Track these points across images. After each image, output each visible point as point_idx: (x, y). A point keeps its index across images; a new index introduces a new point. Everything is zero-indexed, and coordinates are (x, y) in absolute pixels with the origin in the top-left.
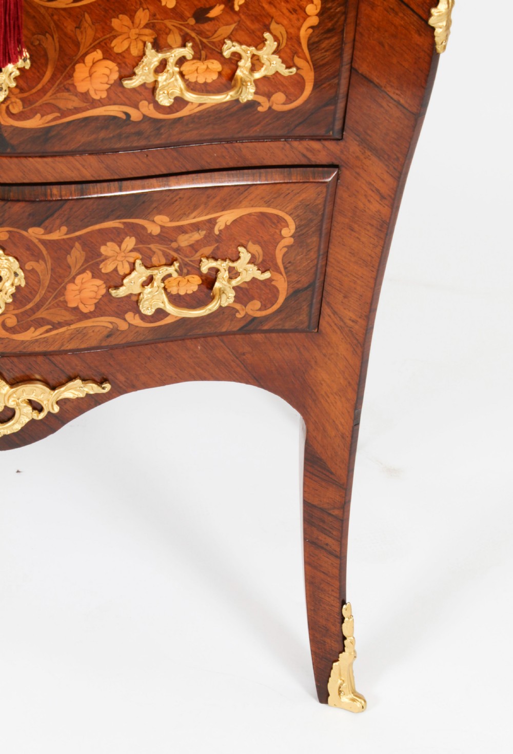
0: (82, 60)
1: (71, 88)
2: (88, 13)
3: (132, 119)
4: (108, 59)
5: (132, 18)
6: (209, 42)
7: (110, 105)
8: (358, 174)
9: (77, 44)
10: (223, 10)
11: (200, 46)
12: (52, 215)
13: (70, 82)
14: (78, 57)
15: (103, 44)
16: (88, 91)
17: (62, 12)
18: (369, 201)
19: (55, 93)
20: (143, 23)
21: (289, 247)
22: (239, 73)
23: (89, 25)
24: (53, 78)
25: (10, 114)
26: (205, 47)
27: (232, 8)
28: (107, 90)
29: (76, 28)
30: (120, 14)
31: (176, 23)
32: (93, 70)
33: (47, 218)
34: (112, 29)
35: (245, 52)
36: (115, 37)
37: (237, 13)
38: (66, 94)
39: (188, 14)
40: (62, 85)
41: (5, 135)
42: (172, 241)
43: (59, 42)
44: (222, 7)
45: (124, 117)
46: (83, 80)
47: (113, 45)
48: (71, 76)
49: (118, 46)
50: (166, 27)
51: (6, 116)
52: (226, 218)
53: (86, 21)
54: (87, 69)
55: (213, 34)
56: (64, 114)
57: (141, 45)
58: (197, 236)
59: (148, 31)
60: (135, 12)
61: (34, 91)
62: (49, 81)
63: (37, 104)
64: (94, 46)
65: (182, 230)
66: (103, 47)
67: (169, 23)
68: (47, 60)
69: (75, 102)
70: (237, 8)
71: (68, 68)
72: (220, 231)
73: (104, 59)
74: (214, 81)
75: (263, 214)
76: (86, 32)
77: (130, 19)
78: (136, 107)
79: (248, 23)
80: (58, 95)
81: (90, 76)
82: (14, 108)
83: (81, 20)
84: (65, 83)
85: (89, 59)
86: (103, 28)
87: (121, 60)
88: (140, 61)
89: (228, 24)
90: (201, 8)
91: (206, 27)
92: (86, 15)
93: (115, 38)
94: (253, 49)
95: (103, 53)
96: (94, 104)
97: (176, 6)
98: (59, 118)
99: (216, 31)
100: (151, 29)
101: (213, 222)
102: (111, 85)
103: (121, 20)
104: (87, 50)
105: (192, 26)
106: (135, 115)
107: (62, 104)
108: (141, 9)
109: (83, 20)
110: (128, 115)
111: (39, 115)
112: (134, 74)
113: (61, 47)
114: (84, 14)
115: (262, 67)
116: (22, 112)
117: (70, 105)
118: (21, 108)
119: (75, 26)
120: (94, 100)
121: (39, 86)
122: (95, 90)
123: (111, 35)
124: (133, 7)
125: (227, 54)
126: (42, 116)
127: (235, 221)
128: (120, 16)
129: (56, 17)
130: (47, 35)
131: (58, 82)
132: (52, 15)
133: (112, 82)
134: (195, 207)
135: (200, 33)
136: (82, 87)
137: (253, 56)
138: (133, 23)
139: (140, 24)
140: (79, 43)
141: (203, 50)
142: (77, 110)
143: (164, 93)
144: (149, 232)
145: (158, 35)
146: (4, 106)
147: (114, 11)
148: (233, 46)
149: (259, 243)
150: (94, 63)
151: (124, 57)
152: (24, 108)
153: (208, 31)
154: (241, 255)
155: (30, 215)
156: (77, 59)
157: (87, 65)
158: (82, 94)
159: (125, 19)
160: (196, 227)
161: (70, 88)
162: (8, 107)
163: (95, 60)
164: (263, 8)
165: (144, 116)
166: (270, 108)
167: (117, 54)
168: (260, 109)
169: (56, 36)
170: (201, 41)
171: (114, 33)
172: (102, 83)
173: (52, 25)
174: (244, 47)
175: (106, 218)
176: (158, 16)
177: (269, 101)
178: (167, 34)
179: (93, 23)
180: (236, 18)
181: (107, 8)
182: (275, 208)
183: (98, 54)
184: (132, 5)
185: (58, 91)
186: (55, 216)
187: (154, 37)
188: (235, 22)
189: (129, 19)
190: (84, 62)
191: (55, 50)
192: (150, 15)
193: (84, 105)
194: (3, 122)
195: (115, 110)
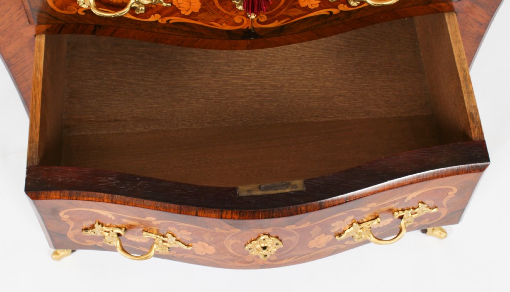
1: (297, 6)
3: (333, 13)
7: (321, 10)
8: (468, 15)
13: (296, 3)
16: (307, 6)
18: (473, 27)
19: (287, 10)
24: (286, 3)
25: (259, 22)
28: (319, 4)
38: (294, 9)
40: (291, 6)
41: (257, 32)
45: (329, 14)
51: (257, 23)
56: (292, 18)
61: (274, 10)
62: (283, 5)
63: (276, 16)
69: (300, 12)
78: (337, 8)
80: (289, 10)
82: (261, 19)
84: (293, 4)
96: (311, 11)
98: (289, 21)
102: (322, 1)
106: (335, 11)
107: (291, 14)
110: (331, 13)
111: (277, 21)
116: (267, 21)
117: (296, 14)
118: (266, 19)
120: (310, 9)
121: (278, 7)
122: (312, 5)
126: (279, 21)
131: (289, 4)
136: (303, 5)
142: (300, 16)
146: (256, 20)
152: (268, 19)
158: (303, 8)
162: (258, 19)
165: (341, 11)
185: (289, 9)
193: (305, 12)
194: (255, 27)
195: (324, 12)
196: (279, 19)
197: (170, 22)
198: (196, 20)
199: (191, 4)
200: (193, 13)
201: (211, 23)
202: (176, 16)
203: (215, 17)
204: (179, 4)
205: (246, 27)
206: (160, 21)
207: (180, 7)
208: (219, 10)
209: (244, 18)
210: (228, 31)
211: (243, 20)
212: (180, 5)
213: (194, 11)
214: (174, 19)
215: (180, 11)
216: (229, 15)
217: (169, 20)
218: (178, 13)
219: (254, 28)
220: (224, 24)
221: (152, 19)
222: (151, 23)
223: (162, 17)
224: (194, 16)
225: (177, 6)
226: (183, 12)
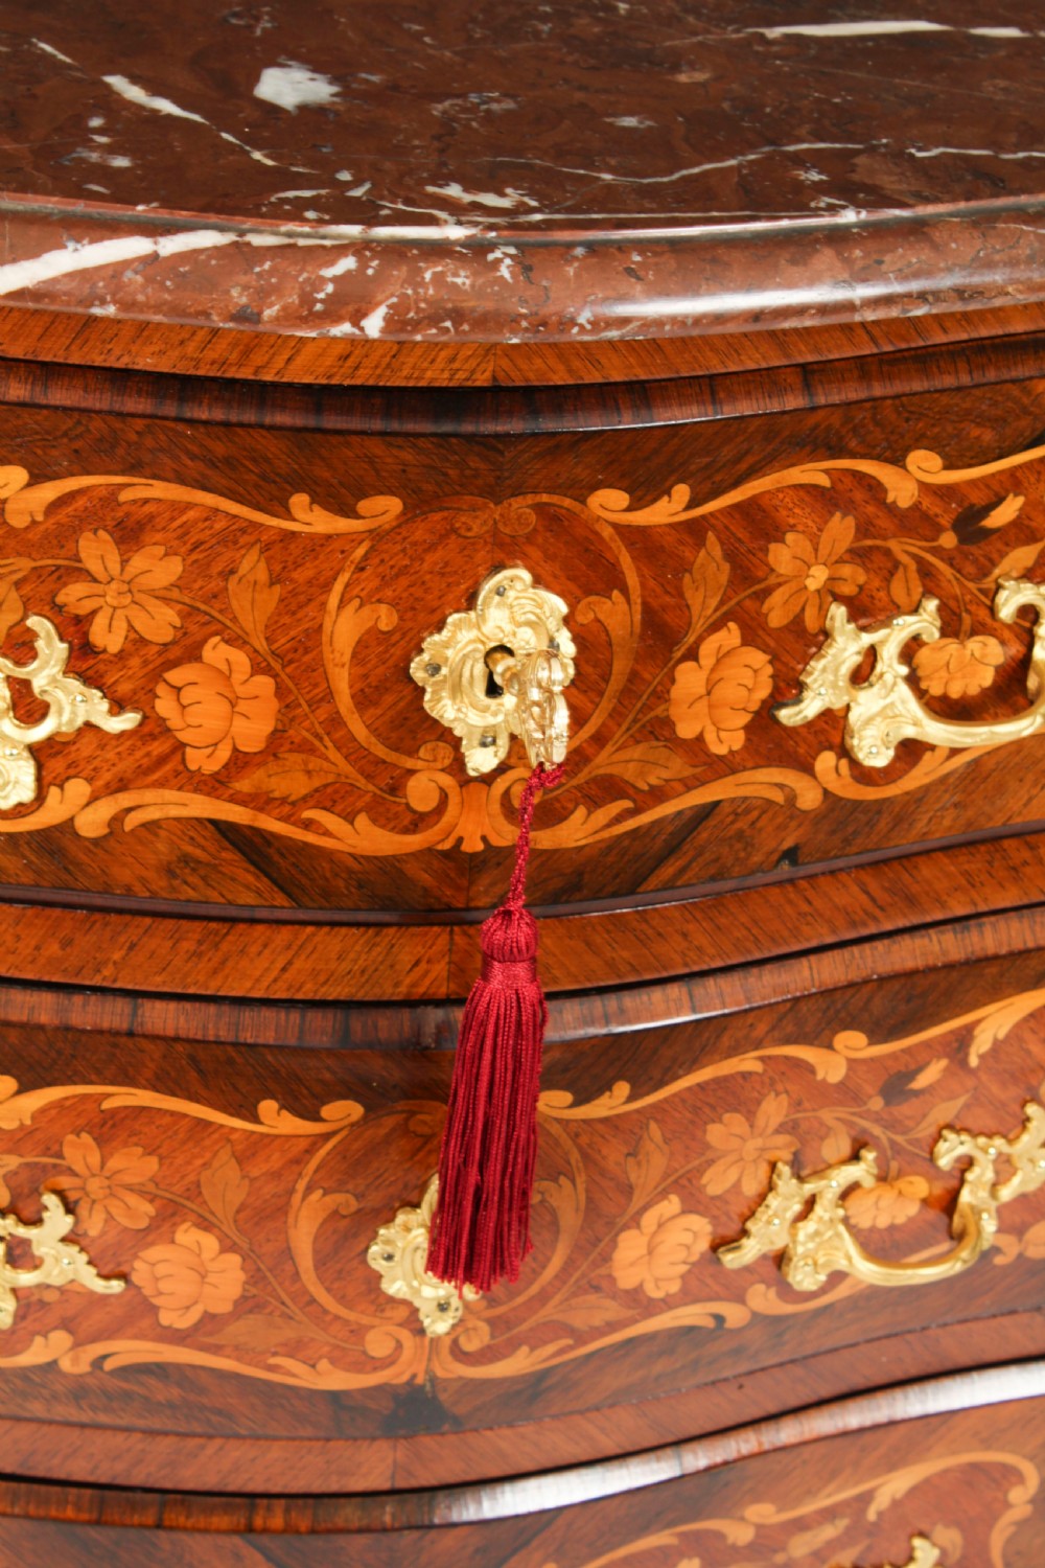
0: (635, 1222)
1: (604, 1284)
2: (656, 1120)
3: (729, 1324)
4: (691, 1212)
5: (750, 1116)
6: (910, 1142)
7: (686, 1304)
9: (628, 1190)
10: (946, 1070)
11: (889, 1153)
12: (526, 1544)
13: (603, 1271)
14: (627, 1217)
15: (684, 1182)
16: (641, 1285)
17: (599, 1127)
19: (567, 1300)
20: (775, 1122)
21: (1021, 1525)
22: (966, 1197)
23: (658, 1146)
24: (569, 1266)
25: (457, 1352)
26: (898, 1153)
27: (964, 1063)
28: (683, 1277)
29: (629, 1154)
30: (727, 1111)
31: (842, 1112)
32: (658, 1239)
33: (515, 1551)
34: (707, 1146)
35: (985, 1151)
36: (711, 1163)
37: (972, 1072)
38: (592, 1298)
39: (869, 1089)
40: (584, 1281)
41: (443, 1397)
42: (775, 1551)
43: (587, 1191)
44: (944, 1063)
45: (710, 1323)
46: (632, 1264)
47: (704, 1180)
48: (606, 1258)
49: (716, 1182)
50: (822, 1124)
51: (449, 1358)
52: (894, 1486)
53: (651, 1140)
54: (645, 1240)
55: (918, 1124)
56: (580, 1338)
57: (764, 1169)
58: (829, 1532)
59: (782, 1139)
60: (759, 1103)
61: (520, 1300)
62: (556, 1277)
63: (524, 1327)
64: (664, 1190)
65: (800, 1525)
66: (684, 1187)
67: (828, 1116)
68: (557, 1232)
69: (611, 1310)
70: (974, 1061)
71: (602, 1245)
72: (880, 1514)
73: (684, 1212)
74: (911, 1220)
75: (975, 1467)
76: (648, 1161)
77: (748, 1119)
78: (740, 1299)
79: (995, 1089)
80: (573, 1302)
81: (650, 1252)
82: (469, 1340)
83: (641, 1138)
84: (593, 1275)
85: (650, 1219)
86: (687, 1148)
87: (718, 1208)
88: (760, 1205)
89: (952, 1097)
90: (899, 1072)
91: (905, 1110)
92: (653, 1126)
93: (710, 1166)
94: (999, 1142)
95: (683, 1201)
96: (650, 1308)
97: (847, 1076)
98: (571, 1348)
99: (924, 1116)
100: (789, 1133)
101: (866, 1498)
102: (694, 1264)
103: (726, 1125)
104: (648, 1199)
105: (877, 1113)
106: (735, 1315)
107: (579, 1321)
108: (773, 1094)
109: (645, 1136)
110: (719, 1319)
111: (525, 1349)
112: (744, 1233)
113: (589, 1200)
114: (647, 1125)
115: (1014, 1173)
116: (489, 1347)
117: (598, 1320)
118: (486, 1339)
119: (625, 1151)
120: (651, 1300)
121: (534, 1289)
122: (657, 1280)
123: (703, 1159)
124: (756, 1094)
125: (945, 1161)
126: (533, 1349)
127: (913, 1491)
128: (727, 1116)
129: (584, 1140)
130: (563, 1180)
131: (577, 1275)
132: (577, 1135)
133: (695, 1258)
134: (834, 1474)
135: (891, 1125)
136: (626, 1279)
137: (1000, 1154)
138: (752, 1126)
139: (766, 1126)
140: (631, 1187)
141: (893, 1159)
142: (612, 1327)
143: (806, 1264)
144: (730, 1540)
145: (803, 1142)
146: (447, 1342)
147: (713, 1108)
148: (962, 1143)
149: (958, 1525)
150: (660, 1225)
151: (727, 1203)
152: (493, 1336)
153: (908, 1118)
154: (918, 1554)
155: (477, 1551)
156: (624, 1221)
157: (645, 1230)
158: (627, 1292)
159: (735, 1121)
160: (829, 1514)
161: (601, 1285)
162: (455, 1342)
163: (663, 1219)
164: (1029, 1052)
165: (755, 1315)
166: (1020, 1256)
167: (713, 1198)
168: (999, 1260)
169: (581, 1180)
170: (893, 1143)
171: (709, 1155)
172: (673, 1264)
173: (575, 1157)
174: (982, 1140)
175: (644, 1529)
176: (806, 1105)
177: (1020, 1240)
178: (822, 1139)
179: (666, 1141)
180: (970, 1082)
181: (699, 1104)
182: (1002, 1449)
183: (673, 1204)
184: (753, 1088)
185: (574, 1295)
186: (534, 1543)
187: (793, 1149)
188: (967, 1091)
189: (743, 1119)
190: (638, 1226)
191: (577, 1210)
192: (790, 1104)
193: (630, 1313)
194: (440, 1373)
195: (693, 1315)
196: (535, 1341)
197: (109, 1365)
198: (215, 1349)
199: (203, 1277)
200: (208, 1318)
201: (273, 1361)
202: (136, 1337)
203: (289, 1333)
204: (157, 1279)
205: (405, 1378)
206: (66, 1365)
207: (160, 1294)
208: (313, 1301)
209: (405, 1336)
210: (335, 1397)
211: (399, 1346)
212: (163, 1286)
213: (212, 1310)
214: (129, 1350)
215: (155, 1310)
216: (347, 1322)
217: (105, 1357)
218: (145, 1323)
219: (433, 1379)
220: (324, 1365)
221: (34, 1355)
222: (24, 1373)
223: (77, 1345)
224: (211, 1334)
225: (147, 1292)
226: (166, 1318)
